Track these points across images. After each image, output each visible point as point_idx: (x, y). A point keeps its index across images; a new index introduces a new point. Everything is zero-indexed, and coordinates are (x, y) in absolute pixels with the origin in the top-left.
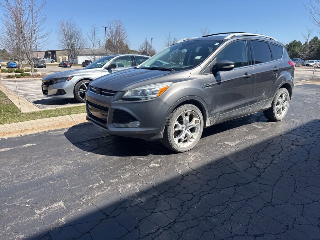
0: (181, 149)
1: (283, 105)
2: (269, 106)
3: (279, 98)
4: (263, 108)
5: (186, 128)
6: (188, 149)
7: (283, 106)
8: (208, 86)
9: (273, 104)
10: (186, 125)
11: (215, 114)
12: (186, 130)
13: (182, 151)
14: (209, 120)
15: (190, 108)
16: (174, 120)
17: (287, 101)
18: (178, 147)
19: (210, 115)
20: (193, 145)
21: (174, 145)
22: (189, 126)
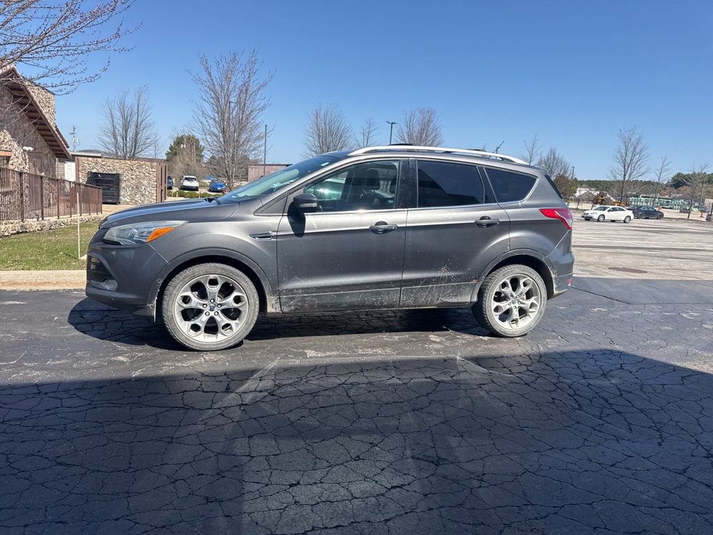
0: (195, 345)
1: (524, 304)
2: (469, 298)
3: (504, 285)
4: (447, 300)
5: (214, 307)
6: (214, 347)
7: (521, 305)
8: (269, 237)
9: (481, 294)
10: (212, 301)
11: (291, 291)
12: (214, 312)
13: (198, 349)
14: (274, 302)
15: (219, 271)
16: (178, 287)
17: (537, 295)
18: (187, 338)
19: (275, 292)
20: (227, 341)
21: (177, 334)
22: (221, 305)
